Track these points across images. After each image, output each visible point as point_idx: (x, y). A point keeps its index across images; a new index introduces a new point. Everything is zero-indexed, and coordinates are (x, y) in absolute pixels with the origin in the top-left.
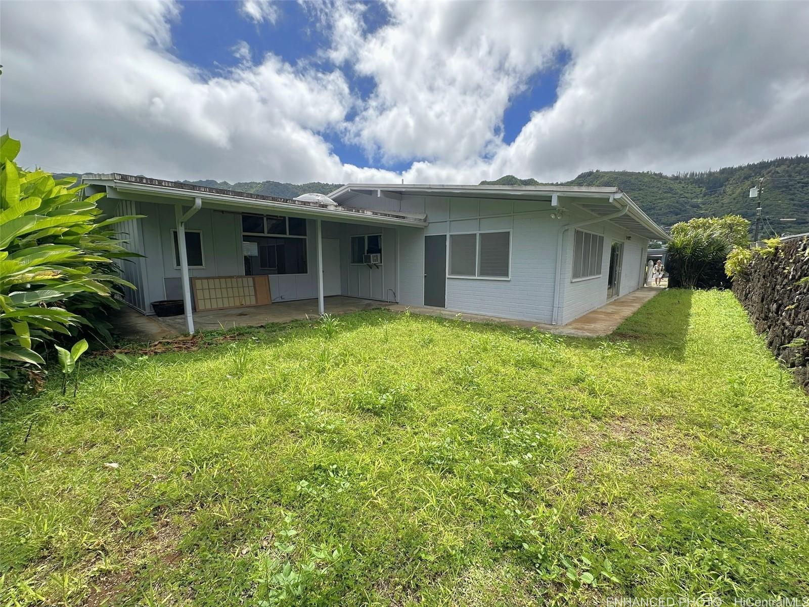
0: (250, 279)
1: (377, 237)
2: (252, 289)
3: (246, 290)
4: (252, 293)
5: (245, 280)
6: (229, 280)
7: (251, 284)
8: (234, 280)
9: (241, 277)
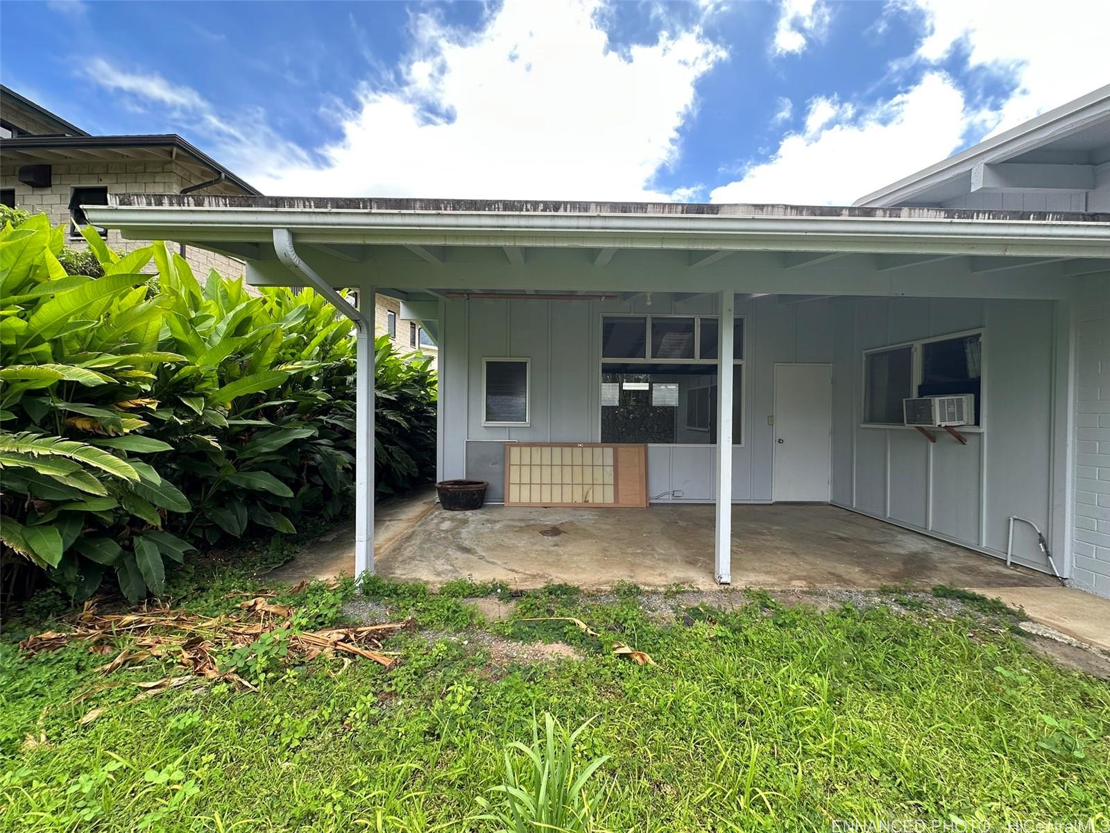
0: (609, 452)
1: (961, 342)
2: (610, 470)
3: (598, 471)
4: (610, 479)
5: (598, 451)
6: (567, 450)
7: (609, 460)
8: (577, 451)
9: (592, 445)
